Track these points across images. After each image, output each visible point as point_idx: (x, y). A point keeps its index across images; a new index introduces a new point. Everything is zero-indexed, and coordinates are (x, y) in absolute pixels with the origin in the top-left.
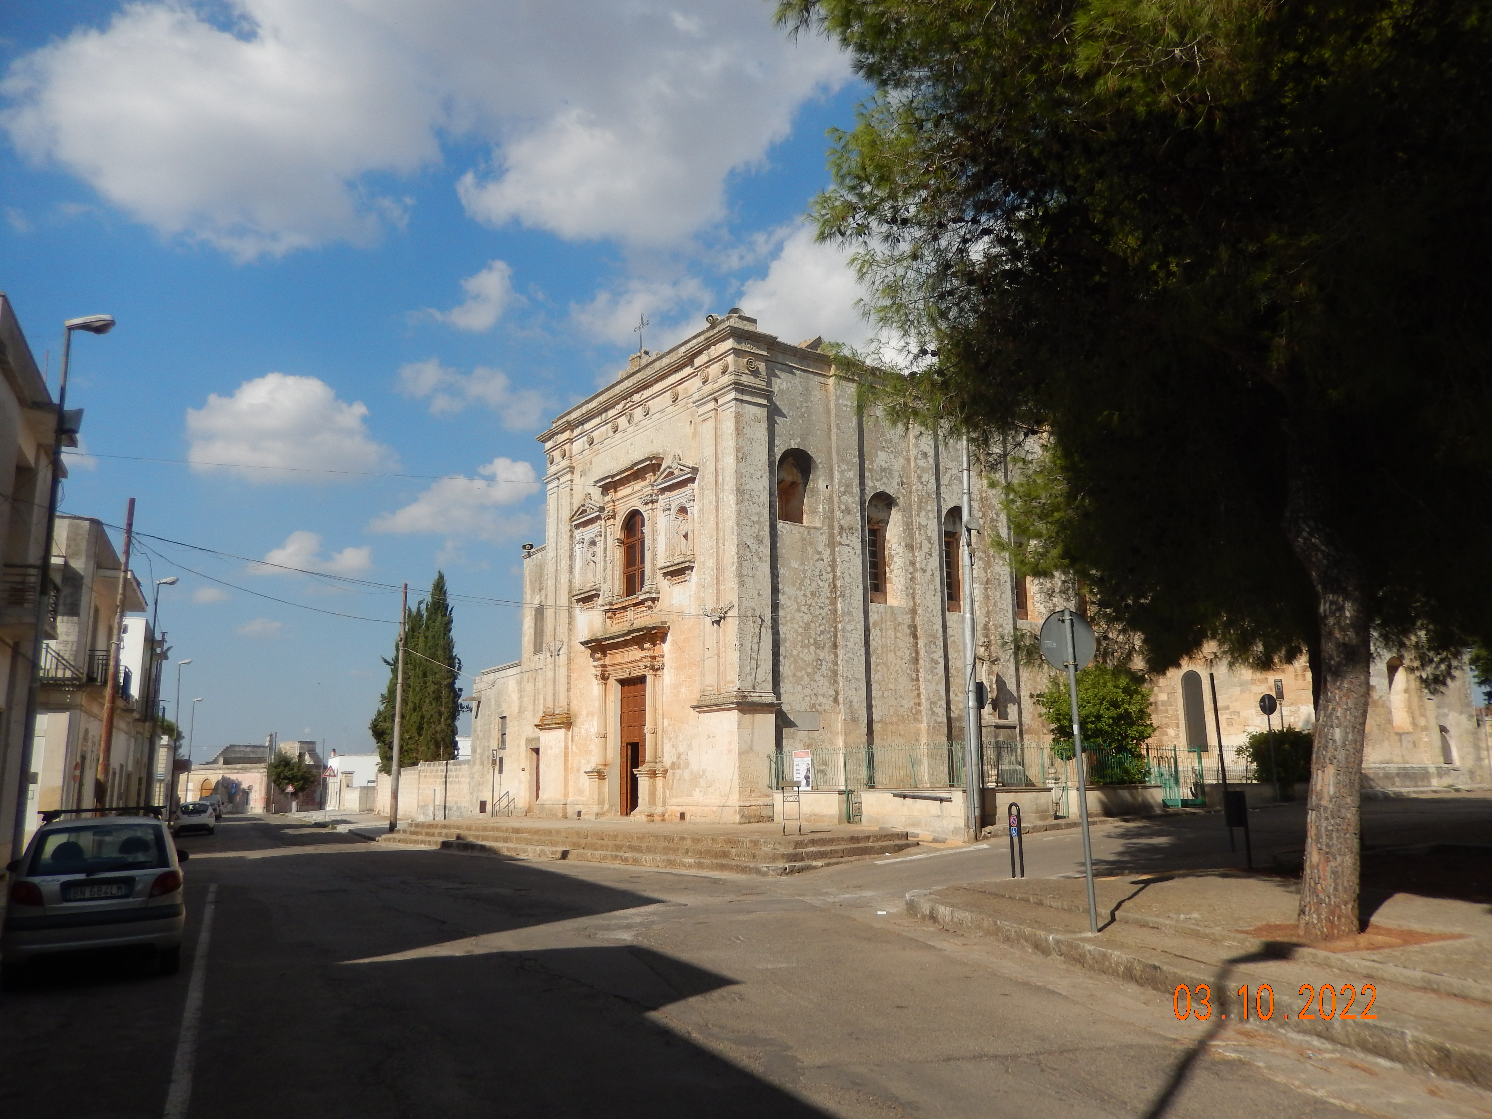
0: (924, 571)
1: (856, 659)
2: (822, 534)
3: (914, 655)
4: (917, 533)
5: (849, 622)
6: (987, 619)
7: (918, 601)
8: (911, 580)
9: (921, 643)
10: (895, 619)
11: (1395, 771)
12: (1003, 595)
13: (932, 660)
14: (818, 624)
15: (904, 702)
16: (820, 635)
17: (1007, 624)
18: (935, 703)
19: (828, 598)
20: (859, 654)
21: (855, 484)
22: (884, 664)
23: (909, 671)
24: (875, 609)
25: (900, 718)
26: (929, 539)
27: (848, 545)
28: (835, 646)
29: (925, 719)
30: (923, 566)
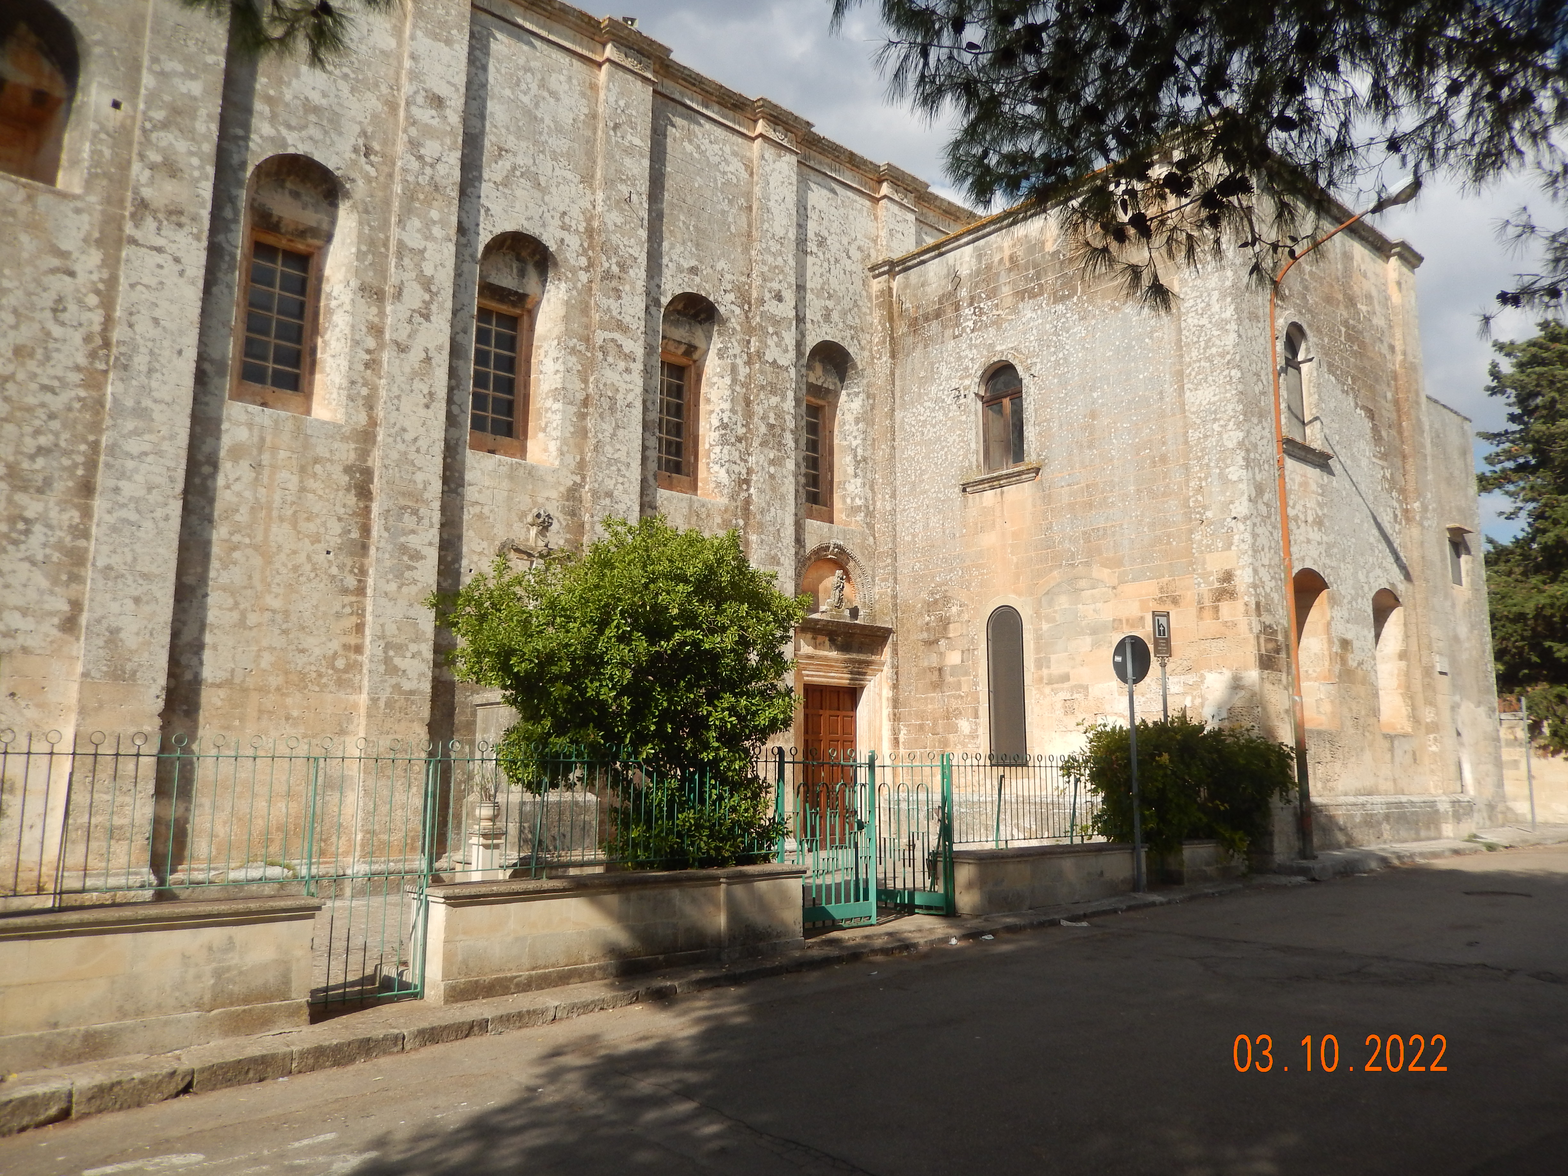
0: (402, 348)
1: (148, 525)
2: (78, 211)
3: (355, 535)
4: (393, 261)
5: (136, 433)
6: (578, 479)
7: (380, 413)
8: (367, 366)
9: (376, 508)
10: (306, 446)
11: (1381, 810)
12: (621, 433)
13: (403, 549)
14: (28, 429)
15: (309, 642)
16: (32, 458)
17: (625, 491)
18: (400, 648)
19: (78, 368)
20: (159, 513)
21: (203, 112)
22: (256, 548)
23: (334, 570)
24: (243, 418)
25: (294, 678)
26: (427, 284)
27: (159, 250)
28: (87, 488)
29: (366, 683)
30: (402, 336)
